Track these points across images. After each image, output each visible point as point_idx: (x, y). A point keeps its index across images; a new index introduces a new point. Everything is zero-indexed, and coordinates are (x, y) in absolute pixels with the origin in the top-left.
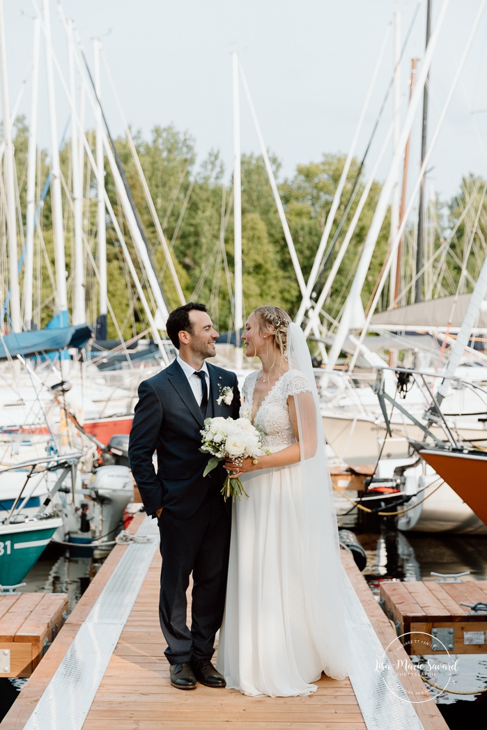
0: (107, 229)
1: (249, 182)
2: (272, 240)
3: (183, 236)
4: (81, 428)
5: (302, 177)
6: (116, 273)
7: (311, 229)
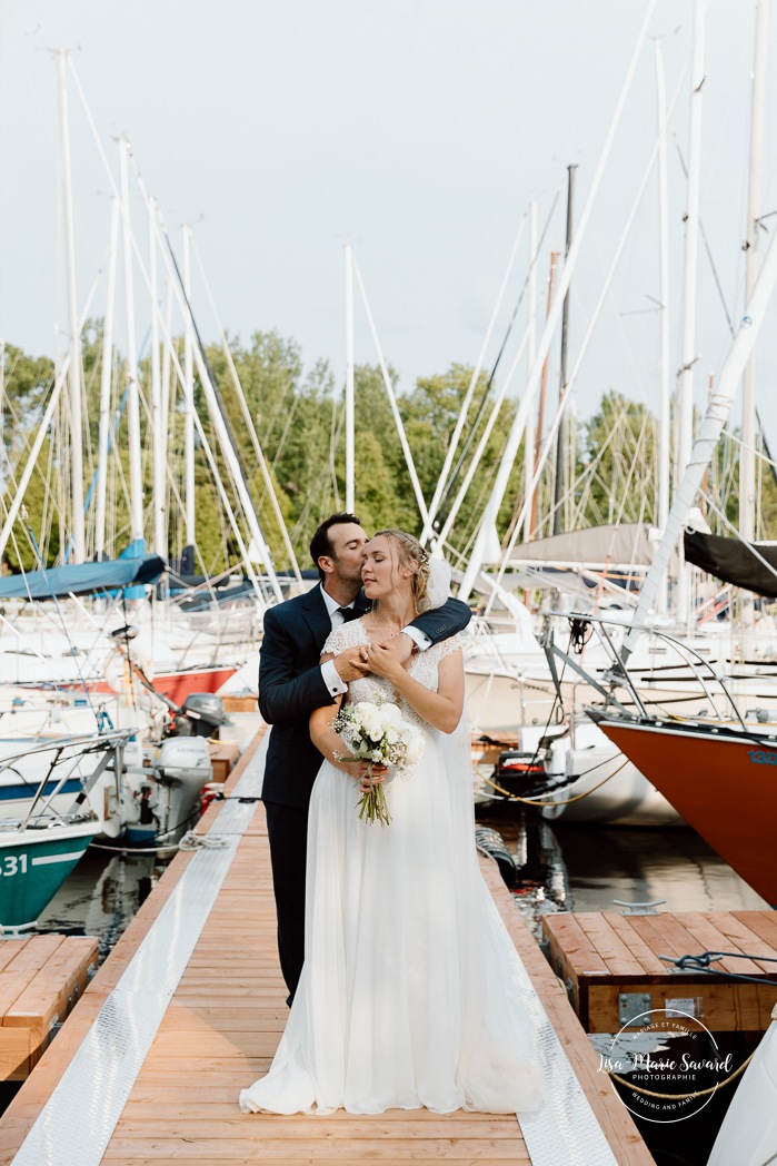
0: (196, 448)
1: (362, 397)
2: (387, 462)
3: (286, 458)
4: (150, 686)
5: (423, 391)
6: (208, 498)
7: (432, 450)
